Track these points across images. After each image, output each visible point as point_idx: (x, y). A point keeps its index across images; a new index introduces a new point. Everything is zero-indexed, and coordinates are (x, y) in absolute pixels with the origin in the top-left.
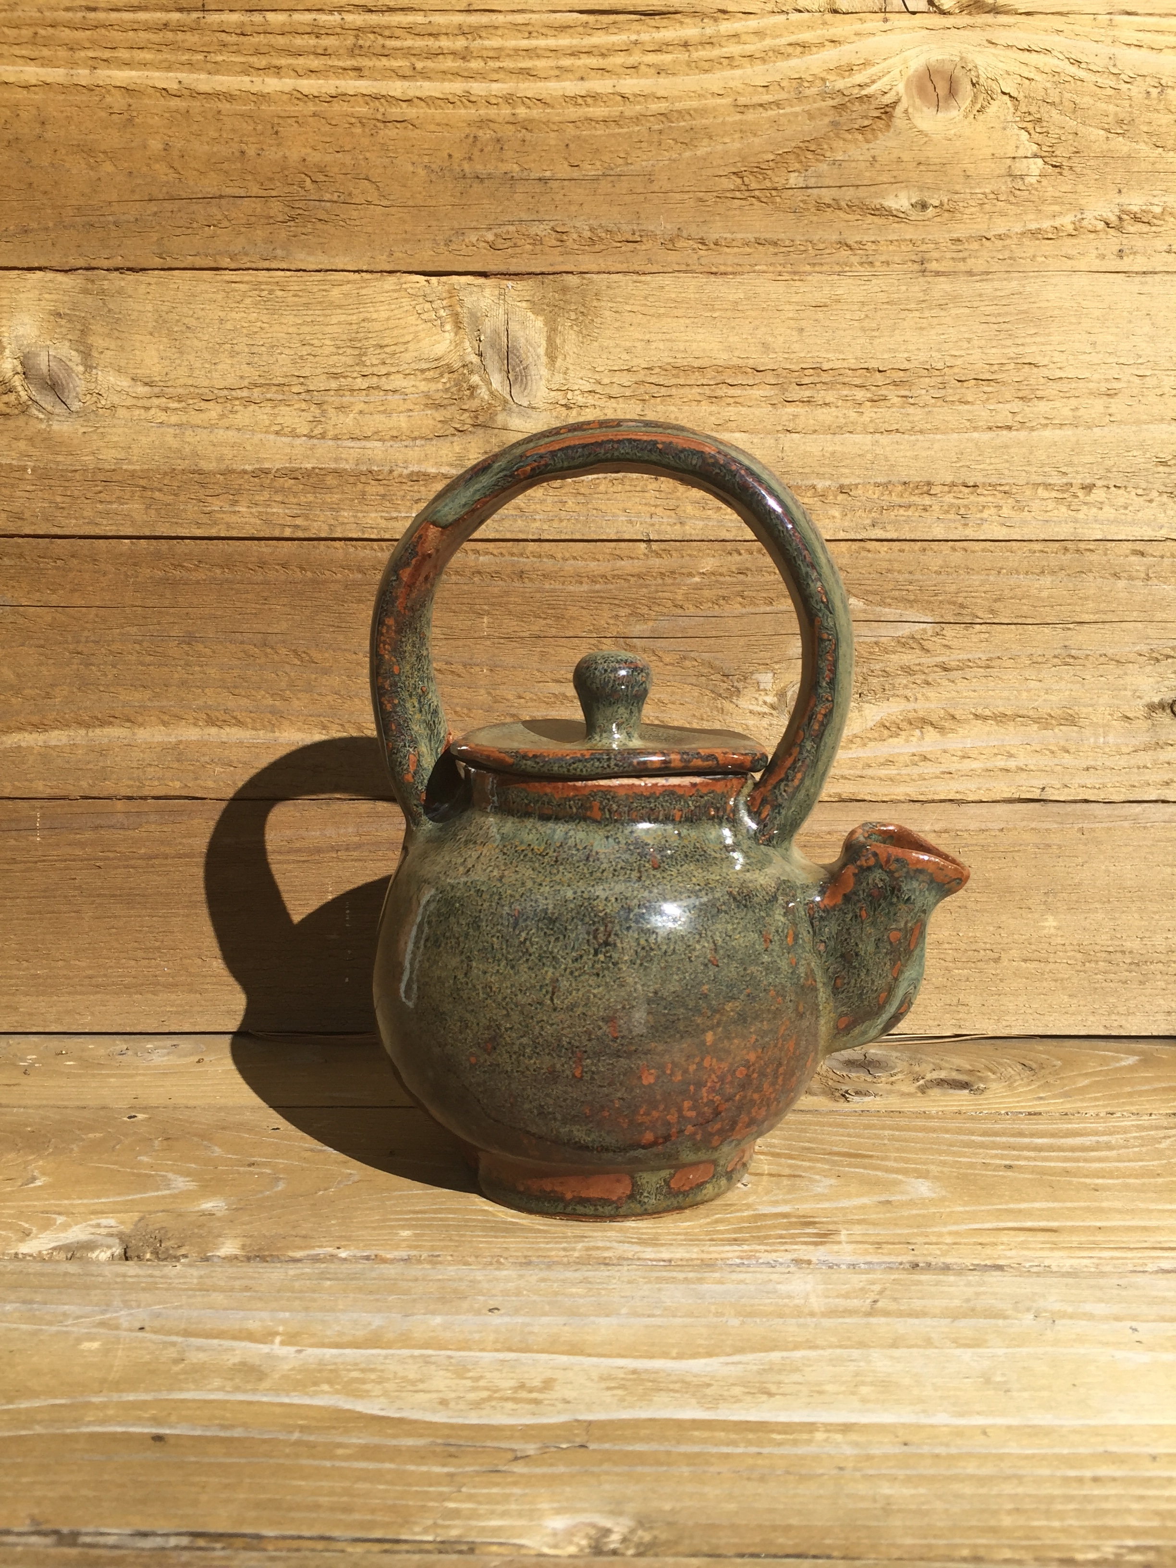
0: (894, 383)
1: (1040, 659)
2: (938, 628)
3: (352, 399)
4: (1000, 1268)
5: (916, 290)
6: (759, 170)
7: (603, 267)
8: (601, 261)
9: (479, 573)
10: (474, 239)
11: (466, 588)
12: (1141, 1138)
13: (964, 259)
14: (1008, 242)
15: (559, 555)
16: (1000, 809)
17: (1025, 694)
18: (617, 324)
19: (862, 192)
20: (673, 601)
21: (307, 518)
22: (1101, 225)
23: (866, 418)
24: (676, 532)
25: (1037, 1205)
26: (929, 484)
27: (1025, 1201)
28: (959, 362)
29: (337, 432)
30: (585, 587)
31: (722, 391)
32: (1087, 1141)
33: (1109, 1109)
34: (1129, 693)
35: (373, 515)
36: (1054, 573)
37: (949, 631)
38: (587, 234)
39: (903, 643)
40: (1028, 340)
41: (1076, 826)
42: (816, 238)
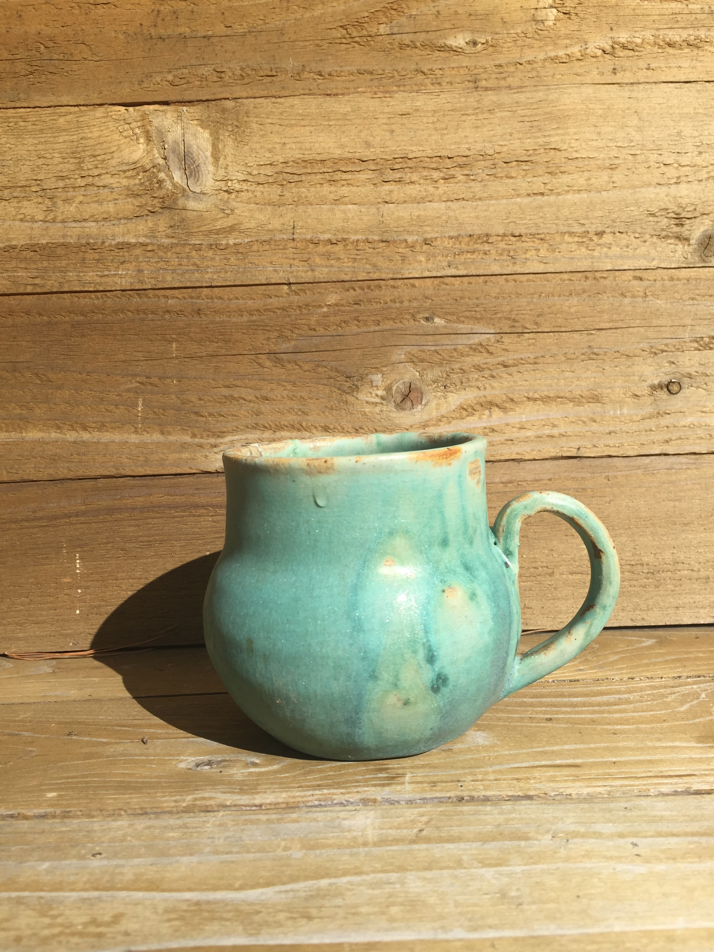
0: (460, 166)
1: (572, 356)
2: (498, 337)
3: (74, 194)
4: (529, 798)
5: (472, 100)
6: (359, 24)
7: (250, 94)
8: (249, 89)
9: (168, 312)
10: (159, 79)
11: (159, 323)
12: (653, 694)
13: (504, 78)
14: (535, 65)
15: (226, 297)
16: (548, 464)
17: (562, 382)
18: (262, 133)
19: (431, 36)
20: (308, 325)
21: (43, 278)
22: (599, 52)
23: (441, 191)
24: (308, 276)
25: (566, 747)
26: (487, 235)
27: (557, 744)
28: (505, 149)
29: (64, 217)
30: (245, 318)
31: (338, 176)
32: (612, 698)
33: (630, 676)
34: (637, 378)
35: (91, 274)
36: (578, 294)
37: (506, 339)
38: (238, 72)
39: (474, 349)
40: (552, 132)
41: (604, 475)
42: (400, 68)
